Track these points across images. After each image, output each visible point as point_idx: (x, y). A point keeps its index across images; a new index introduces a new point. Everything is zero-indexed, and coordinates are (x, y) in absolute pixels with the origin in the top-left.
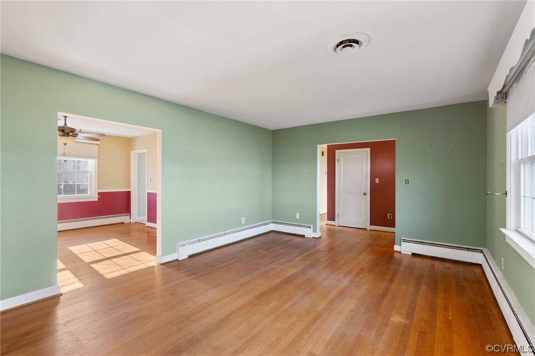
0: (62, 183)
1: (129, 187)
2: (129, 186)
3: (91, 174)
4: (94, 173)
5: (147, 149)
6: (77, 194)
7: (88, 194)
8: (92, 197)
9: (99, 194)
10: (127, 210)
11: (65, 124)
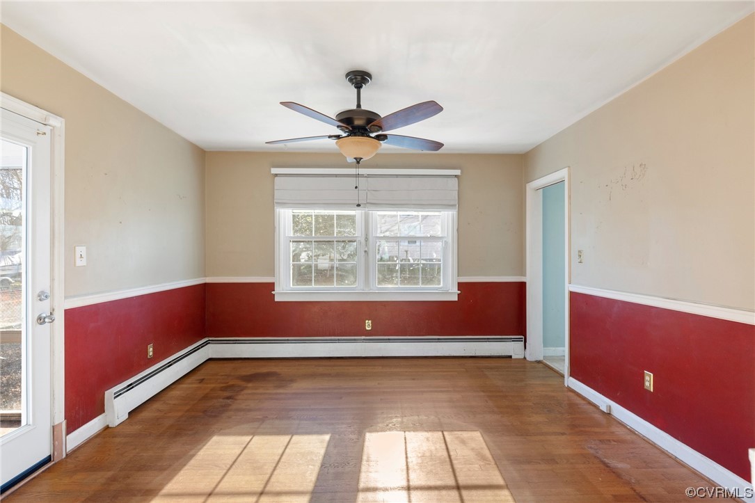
0: (397, 262)
1: (523, 273)
2: (522, 269)
3: (446, 243)
4: (450, 240)
5: (569, 167)
6: (423, 283)
7: (441, 285)
8: (447, 293)
9: (461, 286)
10: (518, 327)
11: (359, 105)
